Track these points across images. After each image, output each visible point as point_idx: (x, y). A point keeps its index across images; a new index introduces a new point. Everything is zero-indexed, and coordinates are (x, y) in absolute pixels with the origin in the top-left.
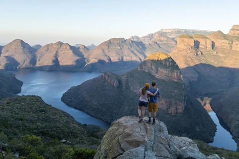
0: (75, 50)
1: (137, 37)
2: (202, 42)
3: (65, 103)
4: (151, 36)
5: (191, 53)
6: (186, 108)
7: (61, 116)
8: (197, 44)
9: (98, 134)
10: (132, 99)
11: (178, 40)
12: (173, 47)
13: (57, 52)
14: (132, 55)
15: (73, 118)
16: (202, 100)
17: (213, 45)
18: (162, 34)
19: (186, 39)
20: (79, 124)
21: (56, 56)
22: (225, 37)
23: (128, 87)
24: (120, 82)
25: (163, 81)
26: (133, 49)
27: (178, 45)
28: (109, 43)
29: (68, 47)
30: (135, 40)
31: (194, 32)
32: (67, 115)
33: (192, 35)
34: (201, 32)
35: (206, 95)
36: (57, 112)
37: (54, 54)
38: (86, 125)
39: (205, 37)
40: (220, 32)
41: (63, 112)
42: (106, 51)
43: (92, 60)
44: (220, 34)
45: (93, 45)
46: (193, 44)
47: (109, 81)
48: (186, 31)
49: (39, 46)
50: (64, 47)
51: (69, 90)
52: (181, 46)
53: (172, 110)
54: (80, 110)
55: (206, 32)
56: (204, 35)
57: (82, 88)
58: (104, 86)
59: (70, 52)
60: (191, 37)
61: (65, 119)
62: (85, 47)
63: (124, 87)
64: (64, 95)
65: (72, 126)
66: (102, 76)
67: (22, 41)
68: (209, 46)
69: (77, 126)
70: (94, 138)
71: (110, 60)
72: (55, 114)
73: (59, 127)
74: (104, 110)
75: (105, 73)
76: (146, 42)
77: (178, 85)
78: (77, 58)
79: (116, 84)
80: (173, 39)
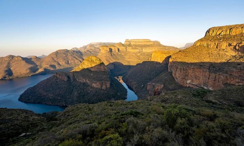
0: (27, 60)
1: (76, 48)
2: (113, 48)
3: (22, 102)
4: (85, 47)
5: (109, 55)
6: (111, 84)
7: (19, 114)
8: (111, 50)
9: (57, 117)
10: (79, 86)
11: (101, 48)
12: (99, 52)
13: (9, 63)
14: (75, 59)
15: (32, 111)
16: (118, 78)
17: (118, 50)
18: (91, 45)
19: (104, 48)
20: (39, 115)
21: (9, 67)
22: (123, 45)
23: (75, 80)
24: (68, 77)
25: (96, 72)
26: (74, 55)
27: (101, 51)
28: (57, 53)
29: (20, 59)
30: (75, 50)
31: (108, 43)
32: (26, 111)
33: (108, 45)
34: (111, 43)
35: (119, 75)
36: (14, 112)
37: (6, 65)
38: (45, 113)
39: (114, 46)
40: (120, 43)
41: (20, 110)
42: (55, 59)
43: (45, 66)
44: (121, 44)
45: (43, 55)
46: (109, 50)
47: (60, 78)
48: (104, 43)
50: (17, 59)
51: (25, 91)
52: (103, 51)
53: (104, 87)
54: (39, 103)
55: (114, 44)
56: (113, 45)
57: (38, 87)
58: (57, 82)
59: (23, 62)
60: (107, 46)
61: (24, 115)
62: (37, 57)
63: (72, 80)
64: (21, 96)
65: (31, 119)
66: (54, 76)
68: (117, 50)
69: (36, 117)
70: (54, 122)
71: (59, 64)
72: (12, 114)
73: (17, 124)
74: (59, 98)
75: (57, 73)
76: (83, 51)
77: (104, 72)
78: (30, 66)
79: (66, 79)
80: (98, 48)
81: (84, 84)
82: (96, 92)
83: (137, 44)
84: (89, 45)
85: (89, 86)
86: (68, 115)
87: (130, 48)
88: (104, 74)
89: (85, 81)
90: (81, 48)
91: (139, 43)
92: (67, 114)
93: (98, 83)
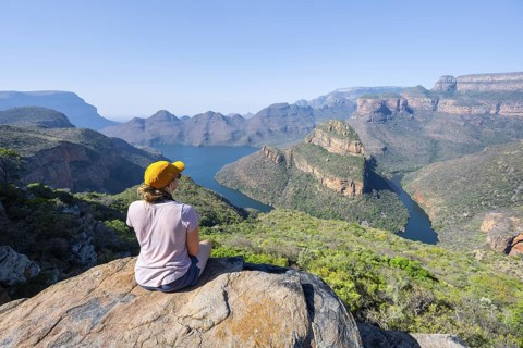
0: (228, 121)
1: (305, 102)
4: (323, 99)
10: (298, 178)
11: (359, 102)
13: (208, 124)
18: (337, 94)
19: (368, 100)
21: (206, 129)
22: (427, 93)
23: (292, 164)
24: (282, 158)
25: (339, 155)
28: (270, 110)
29: (220, 118)
30: (302, 105)
31: (382, 90)
33: (379, 94)
34: (391, 88)
39: (397, 97)
40: (420, 87)
42: (266, 121)
43: (250, 132)
44: (419, 90)
48: (371, 90)
49: (186, 118)
50: (216, 118)
52: (362, 110)
55: (399, 89)
56: (395, 93)
62: (240, 116)
63: (288, 165)
67: (167, 113)
68: (402, 109)
74: (264, 191)
76: (316, 107)
80: (351, 102)
81: (308, 176)
82: (330, 198)
83: (482, 88)
84: (332, 93)
85: (317, 181)
86: (274, 223)
87: (451, 102)
88: (354, 164)
89: (311, 171)
90: (314, 101)
91: (494, 87)
92: (272, 220)
93: (338, 181)
